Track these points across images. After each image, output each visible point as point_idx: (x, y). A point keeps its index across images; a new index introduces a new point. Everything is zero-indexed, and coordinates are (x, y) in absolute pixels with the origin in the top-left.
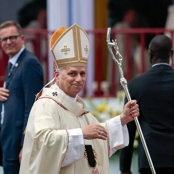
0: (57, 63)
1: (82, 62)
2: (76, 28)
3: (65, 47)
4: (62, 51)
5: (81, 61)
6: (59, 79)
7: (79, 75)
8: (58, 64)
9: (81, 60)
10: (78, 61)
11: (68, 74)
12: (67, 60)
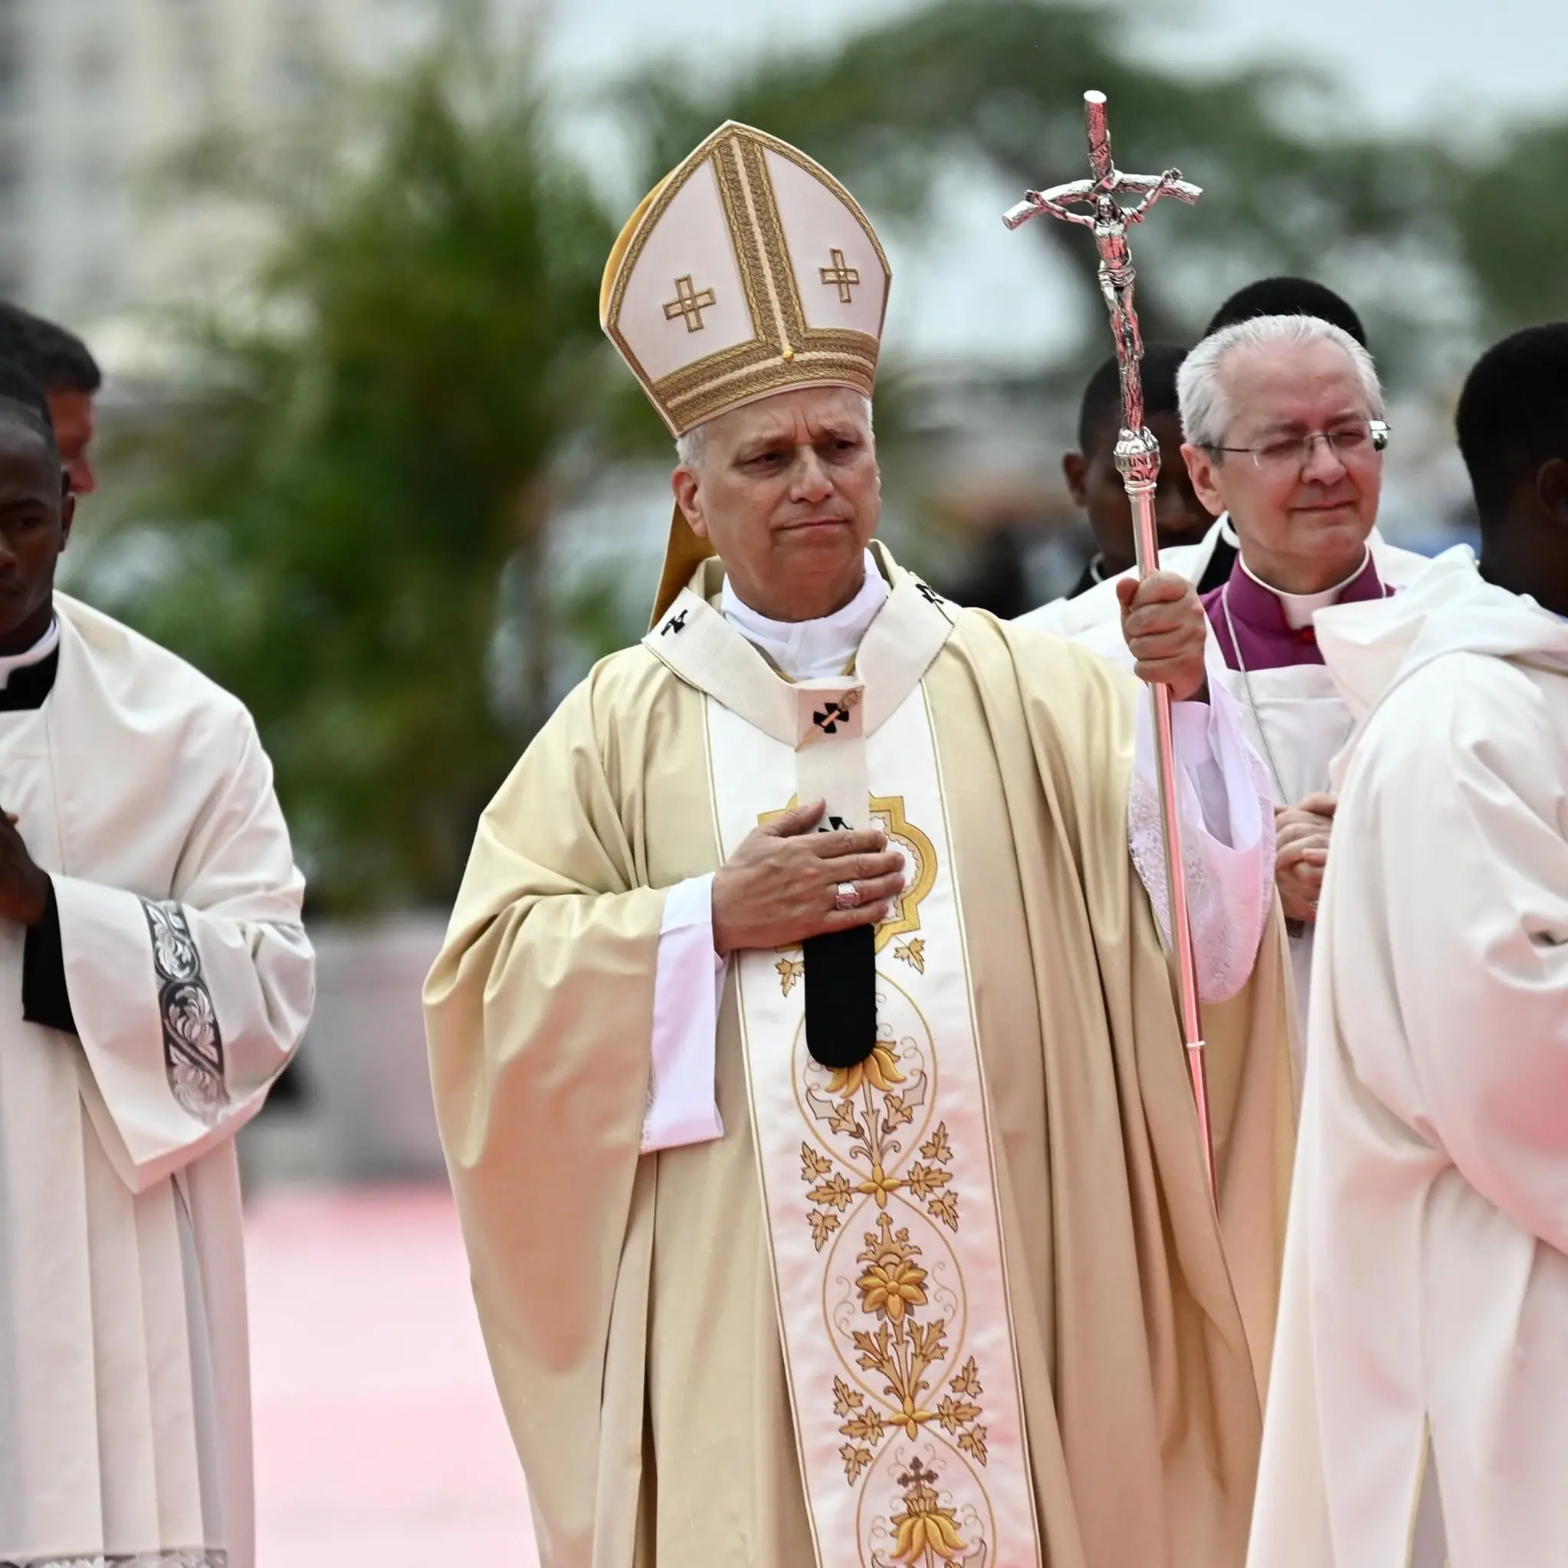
0: (663, 404)
1: (809, 365)
2: (737, 152)
3: (684, 285)
4: (669, 317)
5: (798, 358)
6: (702, 515)
7: (809, 456)
8: (670, 404)
9: (798, 350)
10: (778, 361)
11: (739, 464)
12: (708, 368)
